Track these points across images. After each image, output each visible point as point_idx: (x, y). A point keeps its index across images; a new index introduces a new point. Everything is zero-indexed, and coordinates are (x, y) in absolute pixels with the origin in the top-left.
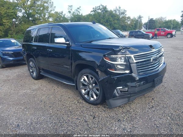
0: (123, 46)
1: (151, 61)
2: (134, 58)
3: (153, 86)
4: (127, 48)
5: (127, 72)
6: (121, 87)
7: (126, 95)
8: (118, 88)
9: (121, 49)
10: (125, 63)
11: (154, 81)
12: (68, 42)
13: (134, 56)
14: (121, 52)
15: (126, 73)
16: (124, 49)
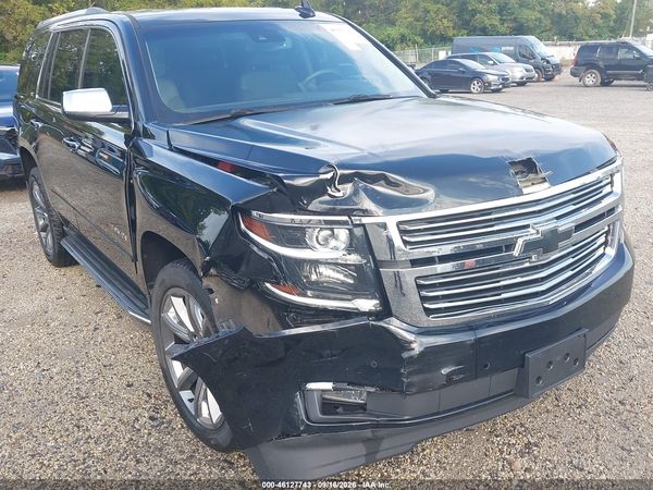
0: (342, 166)
1: (516, 253)
2: (403, 232)
3: (520, 392)
4: (363, 178)
5: (367, 304)
6: (328, 386)
7: (352, 428)
8: (312, 386)
9: (331, 182)
10: (354, 258)
11: (522, 363)
12: (125, 115)
13: (399, 224)
14: (326, 198)
15: (358, 314)
16: (345, 179)
